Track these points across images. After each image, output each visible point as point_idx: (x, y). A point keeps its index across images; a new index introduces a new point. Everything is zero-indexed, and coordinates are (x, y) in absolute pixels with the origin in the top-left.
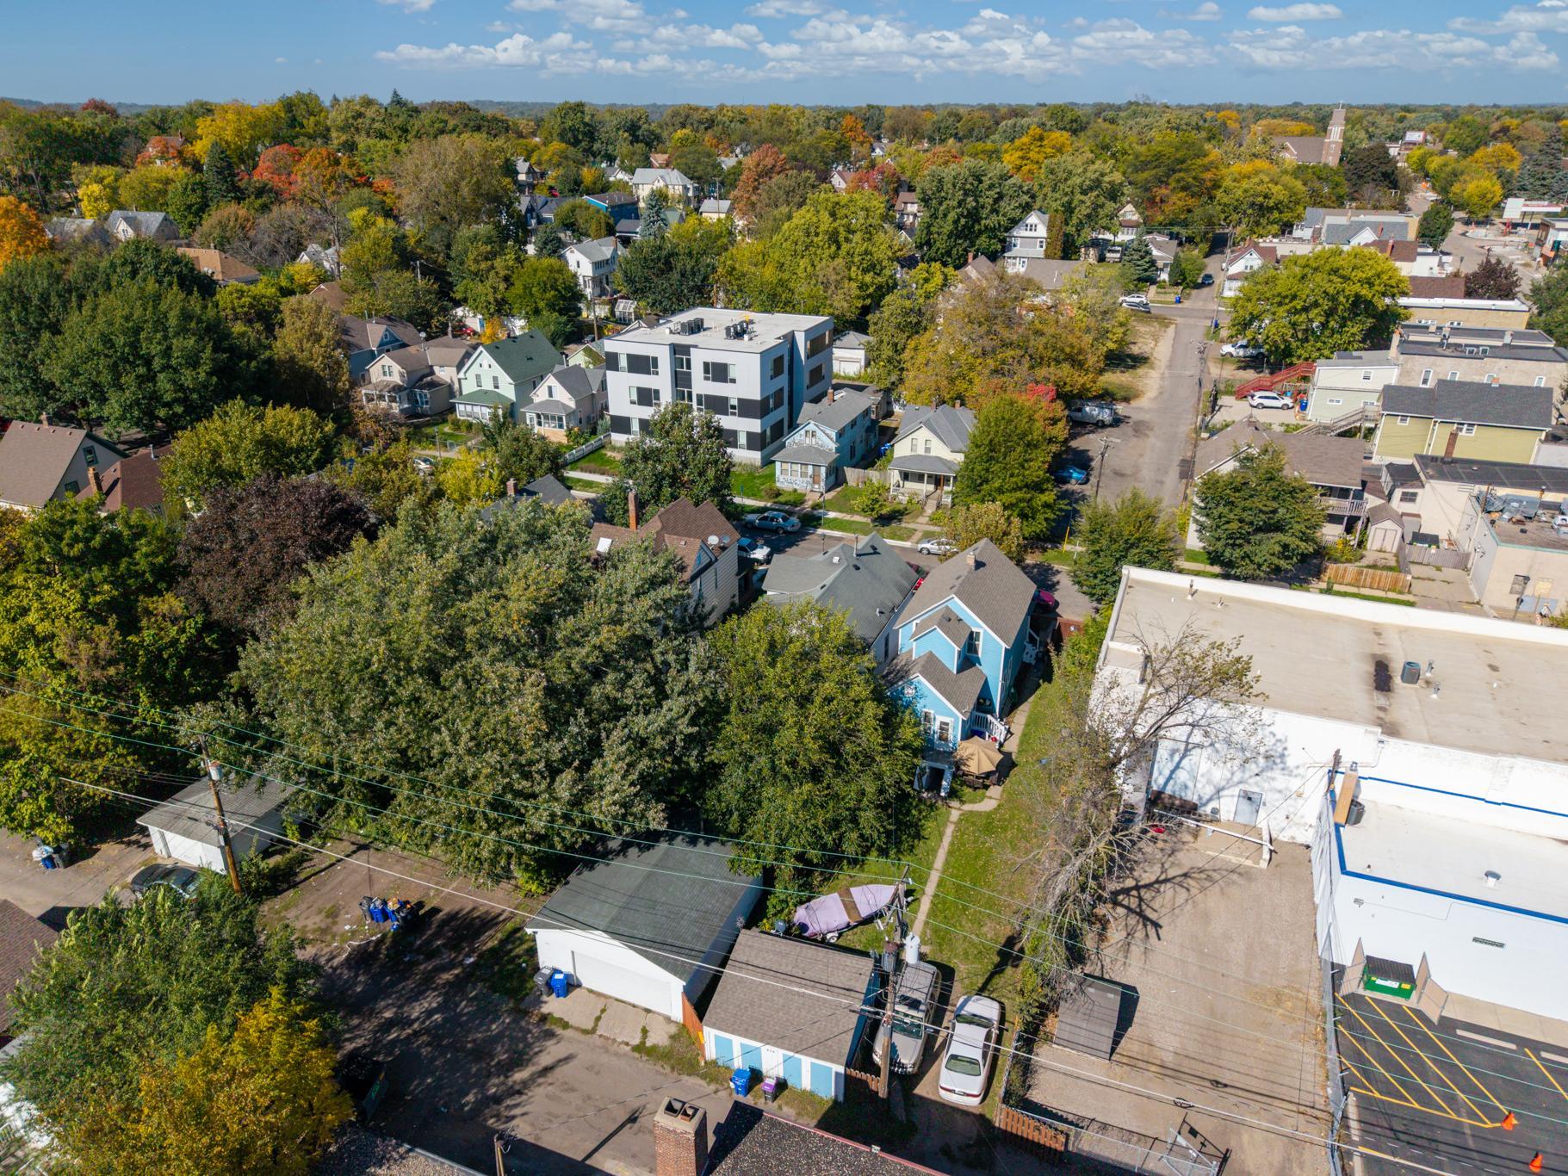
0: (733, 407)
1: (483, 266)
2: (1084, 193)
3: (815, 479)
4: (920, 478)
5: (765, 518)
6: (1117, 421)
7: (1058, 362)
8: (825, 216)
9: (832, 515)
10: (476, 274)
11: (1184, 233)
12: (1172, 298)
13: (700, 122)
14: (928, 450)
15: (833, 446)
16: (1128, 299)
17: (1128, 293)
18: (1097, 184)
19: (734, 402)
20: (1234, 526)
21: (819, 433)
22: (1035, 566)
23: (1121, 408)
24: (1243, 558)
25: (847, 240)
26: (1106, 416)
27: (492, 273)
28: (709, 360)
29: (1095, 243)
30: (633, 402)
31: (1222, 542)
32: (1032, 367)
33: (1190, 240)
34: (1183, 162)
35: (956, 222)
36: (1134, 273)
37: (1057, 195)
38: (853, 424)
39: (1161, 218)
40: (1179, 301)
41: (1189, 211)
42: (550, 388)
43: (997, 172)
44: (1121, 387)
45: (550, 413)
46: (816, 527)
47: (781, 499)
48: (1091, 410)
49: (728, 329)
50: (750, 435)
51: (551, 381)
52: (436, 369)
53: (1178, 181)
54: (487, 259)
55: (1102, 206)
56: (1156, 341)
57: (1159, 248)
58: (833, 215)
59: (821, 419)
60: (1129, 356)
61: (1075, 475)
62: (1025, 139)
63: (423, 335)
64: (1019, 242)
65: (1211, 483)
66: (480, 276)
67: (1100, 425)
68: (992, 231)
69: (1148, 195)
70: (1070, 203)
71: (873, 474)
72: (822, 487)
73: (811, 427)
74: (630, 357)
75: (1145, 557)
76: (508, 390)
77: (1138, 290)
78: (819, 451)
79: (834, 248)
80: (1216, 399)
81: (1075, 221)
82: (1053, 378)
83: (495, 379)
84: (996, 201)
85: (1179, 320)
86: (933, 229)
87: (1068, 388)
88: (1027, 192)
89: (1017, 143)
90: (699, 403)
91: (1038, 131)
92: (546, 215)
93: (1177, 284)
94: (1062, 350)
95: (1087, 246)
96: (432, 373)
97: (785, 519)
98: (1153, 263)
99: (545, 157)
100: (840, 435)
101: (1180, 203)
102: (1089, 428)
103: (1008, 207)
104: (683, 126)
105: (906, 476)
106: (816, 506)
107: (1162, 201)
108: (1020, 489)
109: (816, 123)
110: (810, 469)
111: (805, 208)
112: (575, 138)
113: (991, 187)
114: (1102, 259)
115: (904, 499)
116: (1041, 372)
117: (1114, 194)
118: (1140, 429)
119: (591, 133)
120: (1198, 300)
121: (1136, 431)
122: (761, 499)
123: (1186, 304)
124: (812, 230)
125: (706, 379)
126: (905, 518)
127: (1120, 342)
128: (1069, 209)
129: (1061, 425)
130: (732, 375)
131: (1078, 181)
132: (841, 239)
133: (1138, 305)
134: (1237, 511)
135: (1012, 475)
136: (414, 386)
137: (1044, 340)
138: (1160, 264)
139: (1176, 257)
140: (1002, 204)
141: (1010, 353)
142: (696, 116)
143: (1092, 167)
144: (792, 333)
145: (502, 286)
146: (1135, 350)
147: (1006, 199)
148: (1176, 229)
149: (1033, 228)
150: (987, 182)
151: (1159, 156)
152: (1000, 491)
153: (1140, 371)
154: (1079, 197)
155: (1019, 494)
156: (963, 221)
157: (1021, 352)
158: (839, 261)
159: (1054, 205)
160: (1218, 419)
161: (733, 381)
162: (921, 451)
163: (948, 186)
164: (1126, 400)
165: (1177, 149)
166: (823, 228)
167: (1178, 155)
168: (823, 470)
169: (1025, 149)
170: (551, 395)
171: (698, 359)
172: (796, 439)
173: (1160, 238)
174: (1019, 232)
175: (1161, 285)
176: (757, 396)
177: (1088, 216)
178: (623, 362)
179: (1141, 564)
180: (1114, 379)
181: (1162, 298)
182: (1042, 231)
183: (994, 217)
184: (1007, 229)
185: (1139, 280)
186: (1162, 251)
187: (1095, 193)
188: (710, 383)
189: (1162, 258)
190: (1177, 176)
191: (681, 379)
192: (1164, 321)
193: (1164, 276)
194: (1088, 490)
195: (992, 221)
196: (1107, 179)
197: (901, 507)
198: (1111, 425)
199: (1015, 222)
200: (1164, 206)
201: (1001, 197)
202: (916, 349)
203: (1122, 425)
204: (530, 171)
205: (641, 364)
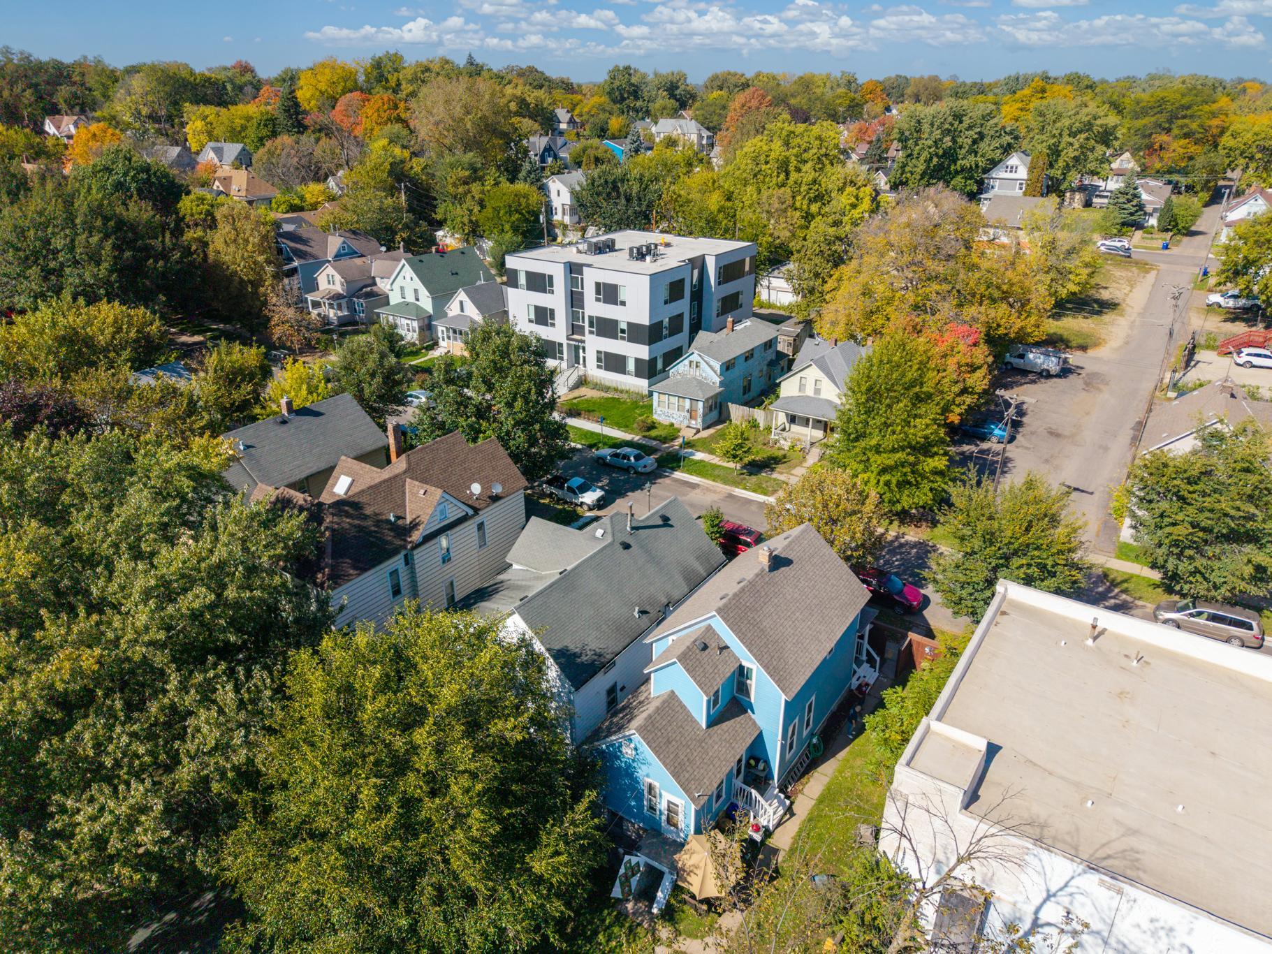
0: (623, 331)
1: (461, 190)
2: (1073, 134)
3: (692, 413)
4: (806, 422)
5: (616, 455)
6: (1065, 372)
7: (994, 301)
8: (777, 145)
9: (699, 456)
10: (455, 197)
11: (1183, 181)
12: (1160, 244)
13: (736, 86)
14: (817, 391)
15: (717, 380)
16: (1107, 243)
17: (1112, 237)
18: (1088, 126)
19: (624, 326)
20: (1182, 531)
21: (703, 365)
22: (915, 545)
23: (1074, 358)
24: (1192, 574)
25: (798, 170)
26: (1052, 364)
27: (469, 196)
28: (601, 281)
29: (1082, 188)
30: (531, 321)
31: (1164, 549)
32: (960, 305)
33: (1190, 188)
34: (1188, 108)
35: (928, 161)
36: (1119, 217)
37: (1044, 137)
38: (749, 356)
39: (1158, 165)
40: (1166, 247)
41: (1191, 158)
42: (461, 303)
43: (980, 113)
44: (1079, 334)
45: (458, 328)
46: (673, 469)
47: (653, 433)
48: (1036, 358)
49: (631, 249)
50: (638, 361)
51: (462, 296)
52: (378, 280)
53: (1182, 127)
54: (466, 183)
55: (1092, 150)
56: (1132, 287)
57: (1150, 191)
58: (787, 144)
59: (707, 351)
60: (1097, 301)
61: (997, 432)
62: (1027, 91)
63: (384, 249)
64: (997, 183)
65: (1160, 467)
66: (458, 199)
67: (1046, 375)
68: (968, 172)
69: (1146, 141)
70: (1056, 145)
71: (758, 414)
72: (698, 423)
73: (695, 358)
74: (529, 274)
75: (1035, 571)
76: (426, 304)
77: (1120, 234)
78: (701, 384)
79: (782, 176)
80: (1192, 353)
81: (1061, 163)
82: (983, 318)
83: (416, 291)
84: (975, 142)
85: (1163, 266)
86: (907, 169)
87: (1001, 331)
88: (1011, 133)
89: (1019, 94)
90: (591, 325)
91: (1041, 84)
92: (562, 155)
93: (1167, 230)
94: (998, 288)
95: (1073, 191)
96: (375, 284)
97: (637, 458)
98: (1141, 207)
99: (586, 109)
100: (728, 366)
101: (1181, 151)
102: (1031, 377)
103: (988, 148)
104: (721, 88)
105: (793, 419)
106: (688, 444)
107: (1161, 148)
108: (903, 449)
109: (838, 85)
110: (687, 403)
111: (759, 137)
112: (621, 95)
113: (970, 128)
114: (1088, 204)
115: (786, 445)
116: (971, 311)
117: (1106, 137)
118: (1093, 382)
119: (635, 92)
120: (1187, 247)
121: (1087, 384)
122: (631, 431)
123: (1174, 250)
124: (762, 158)
125: (598, 300)
126: (780, 468)
127: (1084, 285)
128: (1055, 152)
129: (979, 374)
130: (622, 297)
131: (1067, 122)
132: (791, 168)
133: (1116, 249)
134: (1191, 510)
135: (894, 432)
136: (353, 296)
137: (977, 275)
138: (1149, 209)
139: (1168, 202)
140: (982, 145)
141: (935, 287)
142: (733, 80)
143: (1085, 111)
144: (703, 257)
145: (477, 208)
146: (1105, 295)
147: (987, 140)
148: (1175, 177)
149: (1013, 169)
150: (967, 121)
151: (1162, 101)
152: (878, 450)
153: (1107, 317)
154: (1066, 139)
155: (900, 456)
156: (935, 160)
157: (948, 287)
158: (787, 191)
159: (1039, 147)
160: (1192, 376)
161: (623, 303)
162: (810, 392)
163: (926, 127)
164: (1083, 348)
165: (1183, 95)
166: (773, 155)
167: (1183, 102)
168: (700, 405)
169: (1026, 101)
170: (462, 310)
171: (590, 278)
172: (681, 369)
173: (1152, 183)
174: (999, 173)
175: (1148, 231)
176: (645, 321)
177: (1076, 159)
178: (522, 280)
179: (1028, 581)
180: (1071, 325)
181: (1148, 243)
182: (1023, 173)
183: (972, 158)
184: (986, 171)
185: (1123, 224)
186: (1153, 194)
187: (1083, 136)
188: (601, 304)
189: (1151, 202)
190: (1180, 122)
191: (575, 300)
192: (1144, 267)
193: (1153, 221)
194: (1012, 451)
195: (970, 161)
196: (1099, 122)
197: (780, 453)
198: (1058, 376)
199: (994, 163)
200: (1162, 153)
201: (981, 136)
202: (840, 280)
203: (1071, 377)
204: (571, 121)
205: (539, 282)
